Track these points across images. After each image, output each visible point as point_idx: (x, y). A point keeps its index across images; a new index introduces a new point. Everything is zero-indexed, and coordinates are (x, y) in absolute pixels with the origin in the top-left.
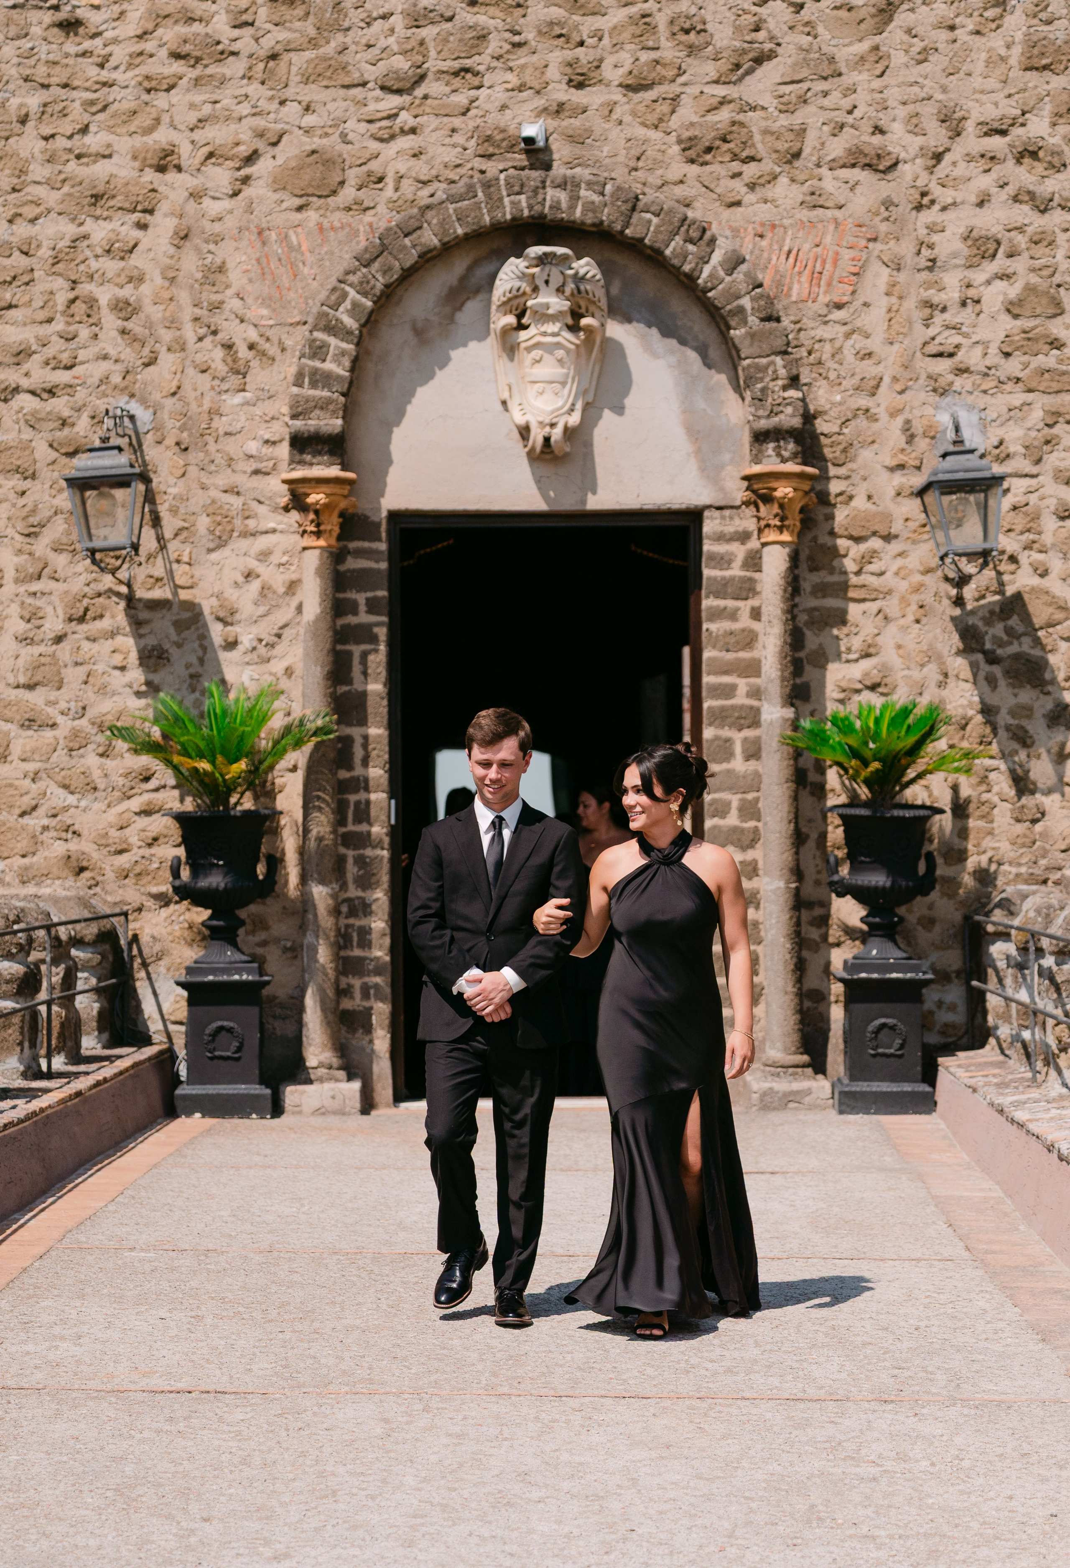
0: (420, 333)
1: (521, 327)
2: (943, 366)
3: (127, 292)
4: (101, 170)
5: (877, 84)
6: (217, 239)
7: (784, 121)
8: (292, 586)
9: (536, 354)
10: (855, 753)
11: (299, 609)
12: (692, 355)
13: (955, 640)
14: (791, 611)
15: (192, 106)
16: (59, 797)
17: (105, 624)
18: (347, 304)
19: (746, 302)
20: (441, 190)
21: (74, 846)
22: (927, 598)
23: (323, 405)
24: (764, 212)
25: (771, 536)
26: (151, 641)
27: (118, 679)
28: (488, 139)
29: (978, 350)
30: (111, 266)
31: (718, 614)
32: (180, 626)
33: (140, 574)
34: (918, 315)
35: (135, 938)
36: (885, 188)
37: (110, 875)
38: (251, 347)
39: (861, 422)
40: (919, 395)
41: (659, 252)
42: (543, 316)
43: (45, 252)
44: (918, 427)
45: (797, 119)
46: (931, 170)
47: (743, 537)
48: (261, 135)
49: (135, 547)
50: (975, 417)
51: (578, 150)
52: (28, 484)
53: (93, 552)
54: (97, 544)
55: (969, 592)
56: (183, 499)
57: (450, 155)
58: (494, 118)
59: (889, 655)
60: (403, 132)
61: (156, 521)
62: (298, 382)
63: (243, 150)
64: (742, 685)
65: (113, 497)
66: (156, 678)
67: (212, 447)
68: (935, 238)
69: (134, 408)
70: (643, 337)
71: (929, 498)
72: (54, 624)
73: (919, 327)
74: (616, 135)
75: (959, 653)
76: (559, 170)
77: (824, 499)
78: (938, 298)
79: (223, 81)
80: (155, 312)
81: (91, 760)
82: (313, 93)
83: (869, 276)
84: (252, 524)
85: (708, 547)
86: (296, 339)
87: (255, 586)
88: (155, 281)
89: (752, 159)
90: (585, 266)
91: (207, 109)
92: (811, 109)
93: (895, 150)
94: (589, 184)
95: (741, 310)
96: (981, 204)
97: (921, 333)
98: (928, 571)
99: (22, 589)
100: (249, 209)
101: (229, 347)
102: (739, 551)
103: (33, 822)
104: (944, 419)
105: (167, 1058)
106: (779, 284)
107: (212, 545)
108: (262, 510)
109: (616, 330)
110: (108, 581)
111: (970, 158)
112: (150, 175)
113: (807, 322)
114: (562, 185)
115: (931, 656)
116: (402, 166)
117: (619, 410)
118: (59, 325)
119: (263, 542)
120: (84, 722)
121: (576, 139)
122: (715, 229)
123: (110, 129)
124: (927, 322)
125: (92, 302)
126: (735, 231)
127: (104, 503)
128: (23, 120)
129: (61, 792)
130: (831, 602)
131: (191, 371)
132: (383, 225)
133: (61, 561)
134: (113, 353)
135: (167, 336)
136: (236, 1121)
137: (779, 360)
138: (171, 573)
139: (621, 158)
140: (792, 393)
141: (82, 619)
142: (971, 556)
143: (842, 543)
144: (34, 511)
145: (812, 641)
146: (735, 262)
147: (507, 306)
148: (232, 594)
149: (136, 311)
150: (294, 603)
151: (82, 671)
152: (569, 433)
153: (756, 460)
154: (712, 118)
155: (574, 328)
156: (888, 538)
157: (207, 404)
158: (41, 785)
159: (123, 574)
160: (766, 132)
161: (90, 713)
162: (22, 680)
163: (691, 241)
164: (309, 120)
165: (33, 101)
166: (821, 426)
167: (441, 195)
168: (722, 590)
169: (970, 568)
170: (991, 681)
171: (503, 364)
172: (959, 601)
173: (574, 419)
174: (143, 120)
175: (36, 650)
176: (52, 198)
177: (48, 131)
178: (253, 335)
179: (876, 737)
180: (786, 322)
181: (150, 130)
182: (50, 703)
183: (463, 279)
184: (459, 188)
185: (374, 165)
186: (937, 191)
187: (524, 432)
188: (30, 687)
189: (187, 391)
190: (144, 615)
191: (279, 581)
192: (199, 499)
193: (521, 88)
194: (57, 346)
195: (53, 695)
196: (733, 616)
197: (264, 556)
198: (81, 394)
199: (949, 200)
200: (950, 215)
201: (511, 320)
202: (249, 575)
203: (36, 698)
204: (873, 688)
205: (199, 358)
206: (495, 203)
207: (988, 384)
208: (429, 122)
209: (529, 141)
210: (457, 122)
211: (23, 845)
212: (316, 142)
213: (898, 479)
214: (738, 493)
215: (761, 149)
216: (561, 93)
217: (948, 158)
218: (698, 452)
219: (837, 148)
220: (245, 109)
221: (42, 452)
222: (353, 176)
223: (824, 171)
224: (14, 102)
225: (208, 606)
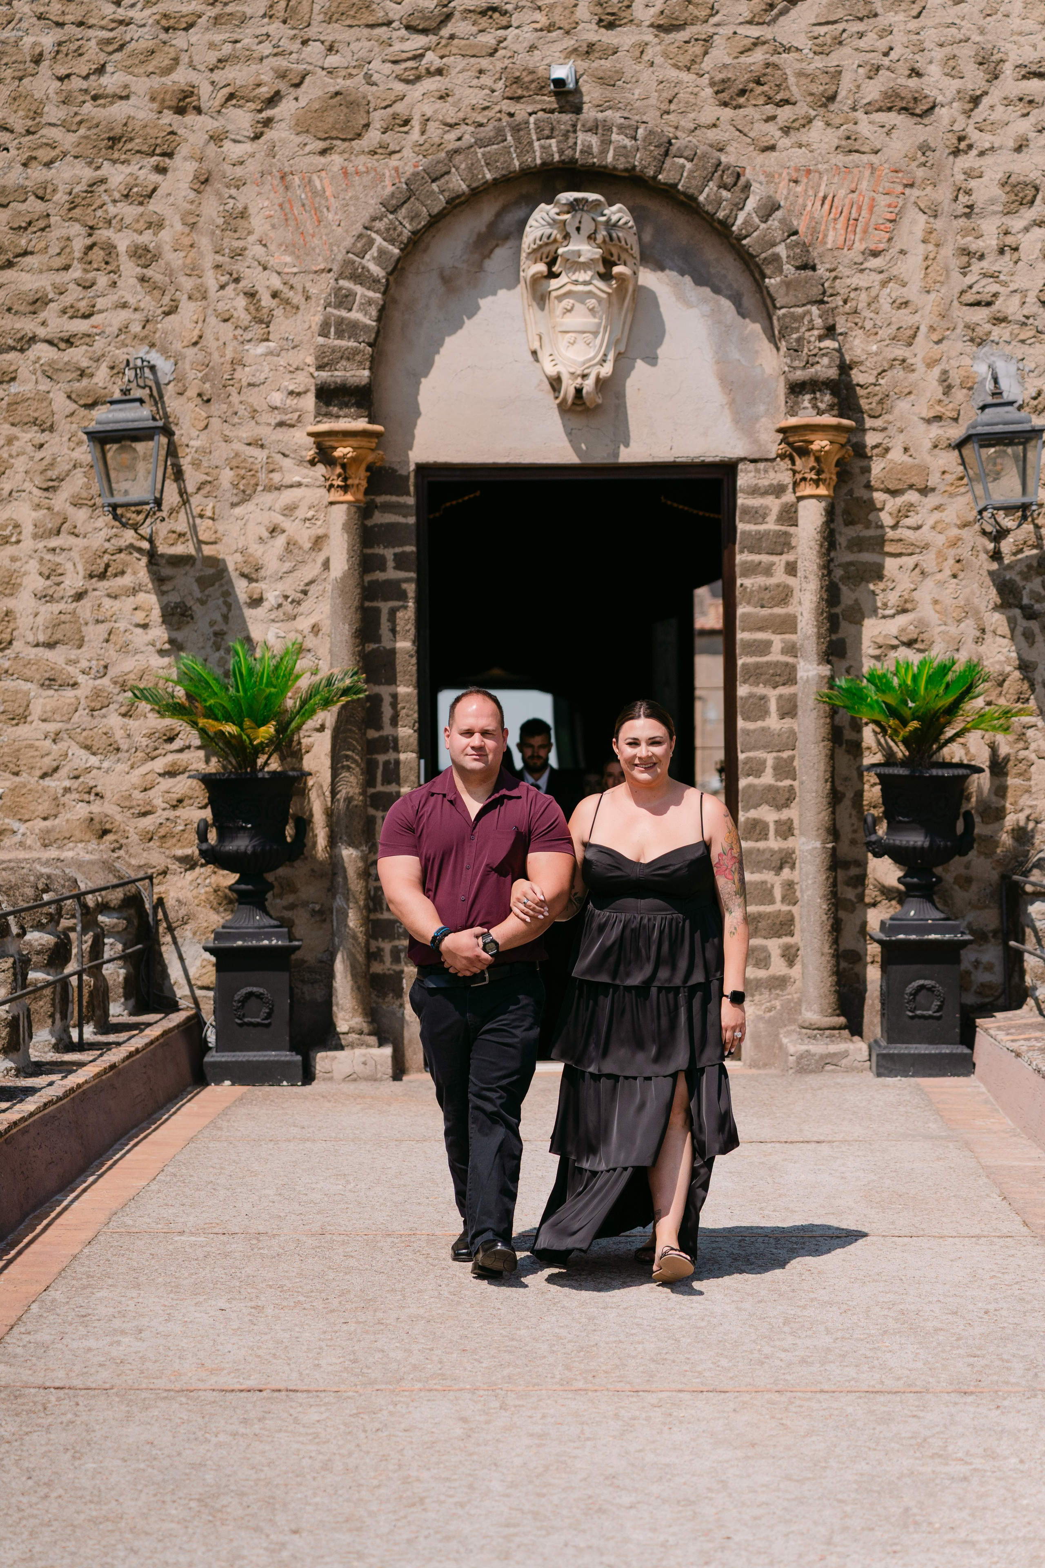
0: (448, 280)
1: (552, 275)
2: (980, 315)
3: (146, 238)
4: (118, 111)
5: (913, 25)
6: (239, 183)
7: (819, 63)
8: (318, 542)
9: (567, 303)
10: (892, 712)
11: (326, 565)
12: (726, 304)
13: (993, 595)
14: (827, 567)
15: (212, 46)
16: (81, 758)
17: (127, 580)
18: (374, 251)
19: (781, 250)
20: (468, 134)
21: (96, 808)
22: (964, 552)
23: (350, 356)
24: (799, 157)
25: (808, 490)
26: (174, 598)
27: (140, 638)
28: (517, 80)
29: (1016, 299)
30: (129, 211)
31: (752, 569)
32: (203, 582)
33: (162, 529)
34: (955, 263)
35: (161, 902)
36: (921, 133)
37: (134, 838)
38: (275, 295)
39: (898, 373)
40: (956, 345)
41: (693, 199)
42: (575, 265)
43: (61, 197)
44: (955, 378)
45: (832, 61)
46: (968, 113)
47: (778, 490)
48: (282, 75)
49: (158, 502)
50: (1012, 368)
51: (608, 92)
52: (46, 436)
53: (114, 507)
54: (119, 499)
55: (1006, 546)
56: (206, 452)
57: (478, 97)
58: (523, 59)
59: (926, 611)
60: (429, 73)
61: (179, 475)
62: (324, 333)
63: (265, 91)
64: (777, 641)
65: (134, 450)
66: (179, 636)
67: (235, 398)
68: (973, 184)
69: (155, 358)
70: (676, 285)
71: (967, 451)
72: (74, 581)
73: (956, 275)
74: (647, 76)
75: (996, 608)
76: (589, 113)
77: (860, 452)
78: (975, 245)
79: (244, 19)
80: (175, 259)
81: (113, 721)
82: (336, 32)
83: (906, 222)
84: (276, 477)
85: (742, 500)
86: (321, 287)
87: (280, 541)
88: (175, 227)
89: (787, 102)
90: (617, 212)
91: (227, 49)
92: (846, 50)
93: (932, 93)
94: (621, 128)
95: (776, 258)
96: (1019, 149)
97: (958, 282)
98: (965, 525)
99: (40, 545)
100: (272, 153)
101: (251, 295)
102: (774, 504)
103: (55, 784)
104: (982, 369)
105: (195, 1023)
106: (814, 231)
107: (235, 500)
108: (287, 463)
109: (648, 278)
110: (129, 536)
111: (1008, 102)
112: (168, 117)
113: (843, 270)
114: (593, 129)
115: (967, 611)
116: (428, 109)
117: (652, 360)
118: (76, 272)
119: (288, 497)
120: (106, 681)
121: (605, 81)
122: (748, 174)
123: (128, 69)
124: (964, 270)
125: (110, 249)
126: (770, 176)
127: (126, 457)
128: (37, 60)
129: (83, 753)
130: (867, 557)
131: (212, 320)
132: (409, 170)
133: (80, 516)
134: (132, 301)
135: (188, 284)
136: (267, 1089)
137: (815, 310)
138: (194, 528)
139: (653, 101)
140: (828, 343)
141: (102, 576)
142: (1009, 509)
143: (878, 496)
144: (52, 465)
145: (847, 596)
146: (770, 208)
147: (536, 254)
148: (256, 550)
149: (156, 258)
150: (321, 558)
151: (103, 629)
152: (601, 383)
153: (792, 412)
154: (744, 59)
155: (606, 277)
156: (925, 491)
157: (229, 354)
158: (62, 745)
159: (145, 530)
160: (801, 74)
161: (112, 672)
162: (42, 638)
163: (725, 187)
164: (333, 60)
165: (48, 40)
166: (857, 376)
167: (468, 139)
168: (756, 544)
169: (1008, 522)
170: (1029, 636)
171: (534, 314)
172: (996, 556)
173: (606, 370)
174: (161, 60)
175: (56, 607)
176: (68, 140)
177: (62, 71)
178: (276, 283)
179: (913, 694)
180: (821, 270)
181: (168, 71)
182: (69, 662)
183: (492, 225)
184: (488, 131)
185: (399, 108)
186: (974, 136)
187: (555, 383)
188: (50, 645)
189: (210, 342)
190: (166, 571)
191: (304, 536)
192: (222, 452)
193: (550, 28)
194: (74, 294)
195: (74, 654)
196: (768, 571)
197: (289, 510)
198: (100, 344)
199: (987, 145)
200: (988, 160)
201: (542, 267)
202: (274, 530)
203: (57, 657)
204: (910, 644)
205: (221, 307)
206: (525, 147)
207: (1026, 334)
208: (456, 63)
209: (559, 83)
210: (485, 63)
211: (44, 807)
212: (340, 83)
213: (935, 431)
214: (773, 445)
215: (796, 92)
216: (591, 33)
217: (985, 101)
218: (732, 403)
219: (873, 91)
220: (266, 49)
221: (60, 403)
222: (378, 118)
223: (860, 115)
224: (28, 40)
225: (232, 562)
